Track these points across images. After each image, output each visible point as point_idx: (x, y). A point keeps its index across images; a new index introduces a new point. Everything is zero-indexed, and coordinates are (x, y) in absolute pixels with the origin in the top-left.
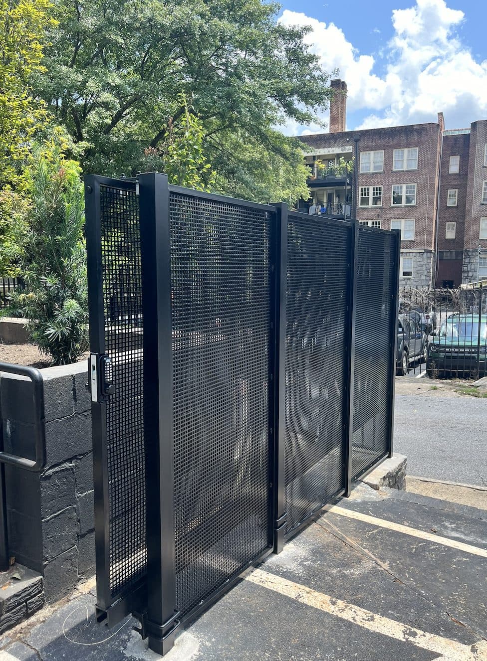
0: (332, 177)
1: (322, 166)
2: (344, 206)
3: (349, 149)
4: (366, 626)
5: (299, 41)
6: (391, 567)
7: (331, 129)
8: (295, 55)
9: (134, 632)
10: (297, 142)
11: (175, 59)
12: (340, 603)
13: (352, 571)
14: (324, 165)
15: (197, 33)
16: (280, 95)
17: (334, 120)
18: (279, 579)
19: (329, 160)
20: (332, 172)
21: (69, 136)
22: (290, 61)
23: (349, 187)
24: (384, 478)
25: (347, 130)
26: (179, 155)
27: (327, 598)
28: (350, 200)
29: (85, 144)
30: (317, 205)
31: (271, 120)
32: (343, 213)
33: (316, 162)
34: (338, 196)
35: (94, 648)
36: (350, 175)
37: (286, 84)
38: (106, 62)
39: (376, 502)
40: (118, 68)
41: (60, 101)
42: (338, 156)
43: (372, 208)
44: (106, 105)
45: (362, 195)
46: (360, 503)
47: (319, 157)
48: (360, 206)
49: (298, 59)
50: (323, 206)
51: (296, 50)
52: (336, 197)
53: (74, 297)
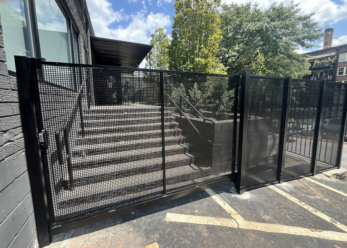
0: (324, 65)
1: (318, 62)
2: (329, 76)
3: (334, 54)
4: (312, 212)
5: (308, 20)
6: (330, 201)
7: (324, 48)
8: (306, 25)
9: (233, 187)
10: (304, 55)
11: (257, 37)
12: (303, 203)
13: (310, 197)
14: (319, 62)
15: (264, 29)
16: (298, 40)
17: (325, 44)
18: (279, 190)
19: (322, 59)
20: (323, 64)
21: (223, 66)
22: (304, 27)
23: (332, 69)
24: (334, 175)
25: (332, 47)
26: (255, 66)
27: (298, 200)
28: (332, 73)
29: (228, 67)
30: (315, 76)
31: (293, 49)
32: (328, 78)
33: (315, 61)
34: (326, 73)
35: (223, 187)
36: (333, 64)
37: (300, 36)
38: (235, 44)
39: (328, 181)
40: (239, 45)
41: (222, 57)
42: (327, 57)
43: (345, 76)
44: (234, 56)
45: (339, 71)
46: (319, 179)
47: (317, 59)
48: (338, 75)
49: (307, 26)
50: (317, 77)
51: (307, 23)
52: (325, 73)
53: (223, 105)
